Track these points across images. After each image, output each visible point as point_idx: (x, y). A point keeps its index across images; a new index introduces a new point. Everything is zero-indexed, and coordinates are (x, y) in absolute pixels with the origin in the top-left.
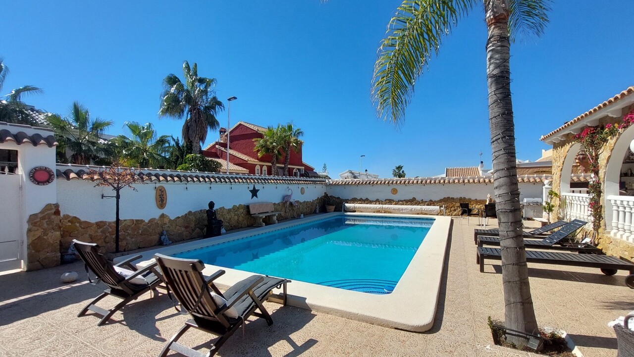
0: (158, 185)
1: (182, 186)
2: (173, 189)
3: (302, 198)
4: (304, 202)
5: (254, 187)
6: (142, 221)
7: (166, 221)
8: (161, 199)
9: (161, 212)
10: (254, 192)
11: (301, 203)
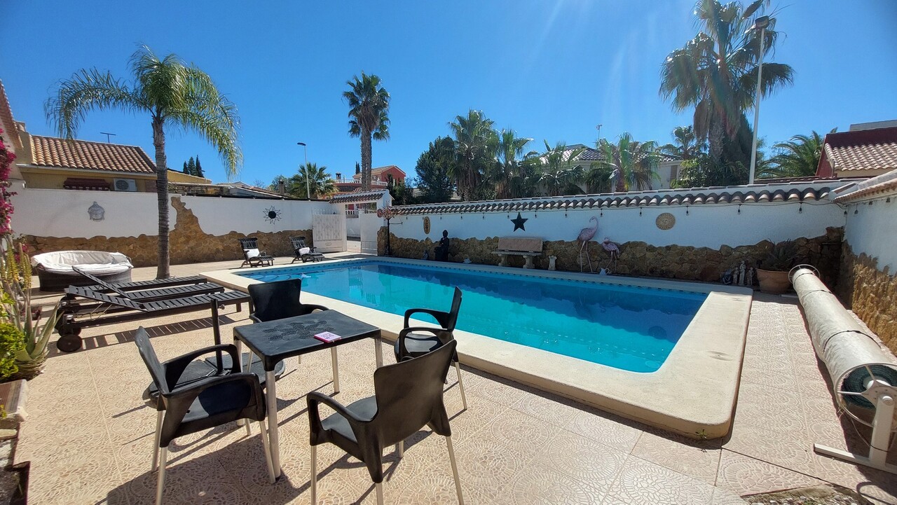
0: (425, 216)
1: (438, 215)
2: (434, 218)
3: (660, 239)
4: (668, 248)
5: (519, 216)
6: (417, 241)
7: (429, 243)
8: (427, 228)
9: (427, 236)
10: (519, 223)
11: (651, 249)
